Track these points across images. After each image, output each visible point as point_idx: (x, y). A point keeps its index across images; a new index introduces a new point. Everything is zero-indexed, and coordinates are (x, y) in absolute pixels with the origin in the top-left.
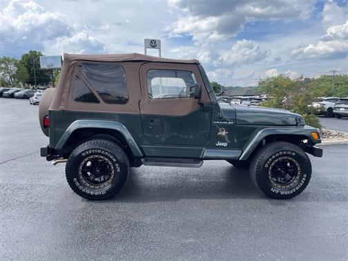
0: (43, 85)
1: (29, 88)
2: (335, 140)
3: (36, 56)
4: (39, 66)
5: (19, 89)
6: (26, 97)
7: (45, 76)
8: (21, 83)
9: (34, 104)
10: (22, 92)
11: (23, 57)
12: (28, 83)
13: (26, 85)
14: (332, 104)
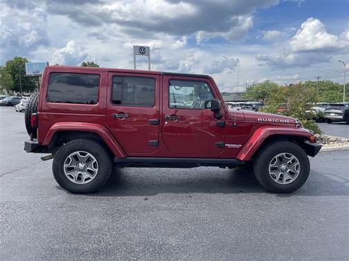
0: (28, 92)
1: (13, 95)
2: (336, 146)
3: (21, 62)
4: (25, 72)
5: (3, 96)
6: (10, 104)
7: (31, 83)
8: (5, 90)
9: (21, 111)
10: (8, 99)
11: (8, 63)
12: (13, 90)
13: (11, 92)
14: (323, 110)
